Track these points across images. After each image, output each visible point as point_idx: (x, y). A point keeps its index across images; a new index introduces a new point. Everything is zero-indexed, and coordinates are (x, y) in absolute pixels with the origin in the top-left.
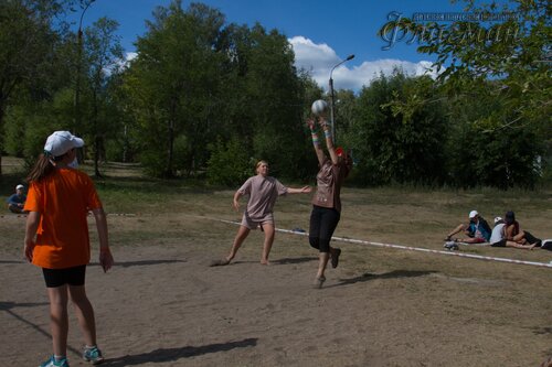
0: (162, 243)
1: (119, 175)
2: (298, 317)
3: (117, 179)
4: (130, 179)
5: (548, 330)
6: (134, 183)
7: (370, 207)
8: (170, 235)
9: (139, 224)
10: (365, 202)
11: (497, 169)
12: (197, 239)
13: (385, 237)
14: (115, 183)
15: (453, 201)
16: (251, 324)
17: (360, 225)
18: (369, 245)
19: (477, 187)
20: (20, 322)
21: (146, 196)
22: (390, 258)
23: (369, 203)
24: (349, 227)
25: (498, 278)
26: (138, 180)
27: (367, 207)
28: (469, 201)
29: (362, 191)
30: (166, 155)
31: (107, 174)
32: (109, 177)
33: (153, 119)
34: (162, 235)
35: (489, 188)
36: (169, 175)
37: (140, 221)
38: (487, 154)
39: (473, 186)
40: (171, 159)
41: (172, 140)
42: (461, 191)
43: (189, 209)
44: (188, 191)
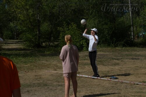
0: (28, 91)
1: (10, 47)
3: (9, 50)
4: (16, 49)
12: (51, 87)
14: (7, 52)
21: (23, 59)
26: (21, 49)
30: (36, 35)
31: (4, 47)
32: (4, 49)
33: (28, 15)
34: (29, 86)
36: (39, 46)
40: (39, 37)
41: (39, 26)
43: (48, 67)
44: (49, 55)
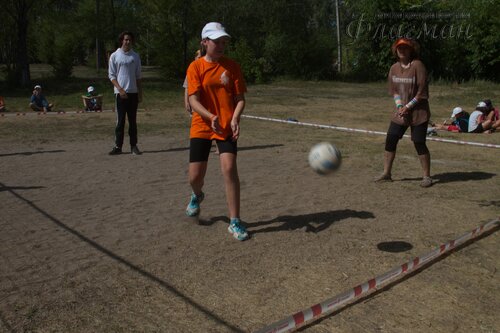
2: (264, 192)
5: (493, 203)
6: (151, 83)
7: (366, 100)
8: (172, 126)
9: (146, 118)
10: (363, 95)
11: (492, 63)
13: (371, 125)
15: (444, 94)
16: (219, 198)
17: (351, 115)
18: (354, 132)
19: (471, 81)
20: (17, 199)
21: (159, 94)
22: (369, 143)
23: (365, 97)
24: (340, 117)
25: (466, 160)
26: (155, 80)
27: (361, 100)
28: (460, 93)
29: (361, 85)
34: (165, 127)
35: (483, 82)
37: (147, 115)
38: (481, 49)
39: (467, 80)
42: (455, 84)
